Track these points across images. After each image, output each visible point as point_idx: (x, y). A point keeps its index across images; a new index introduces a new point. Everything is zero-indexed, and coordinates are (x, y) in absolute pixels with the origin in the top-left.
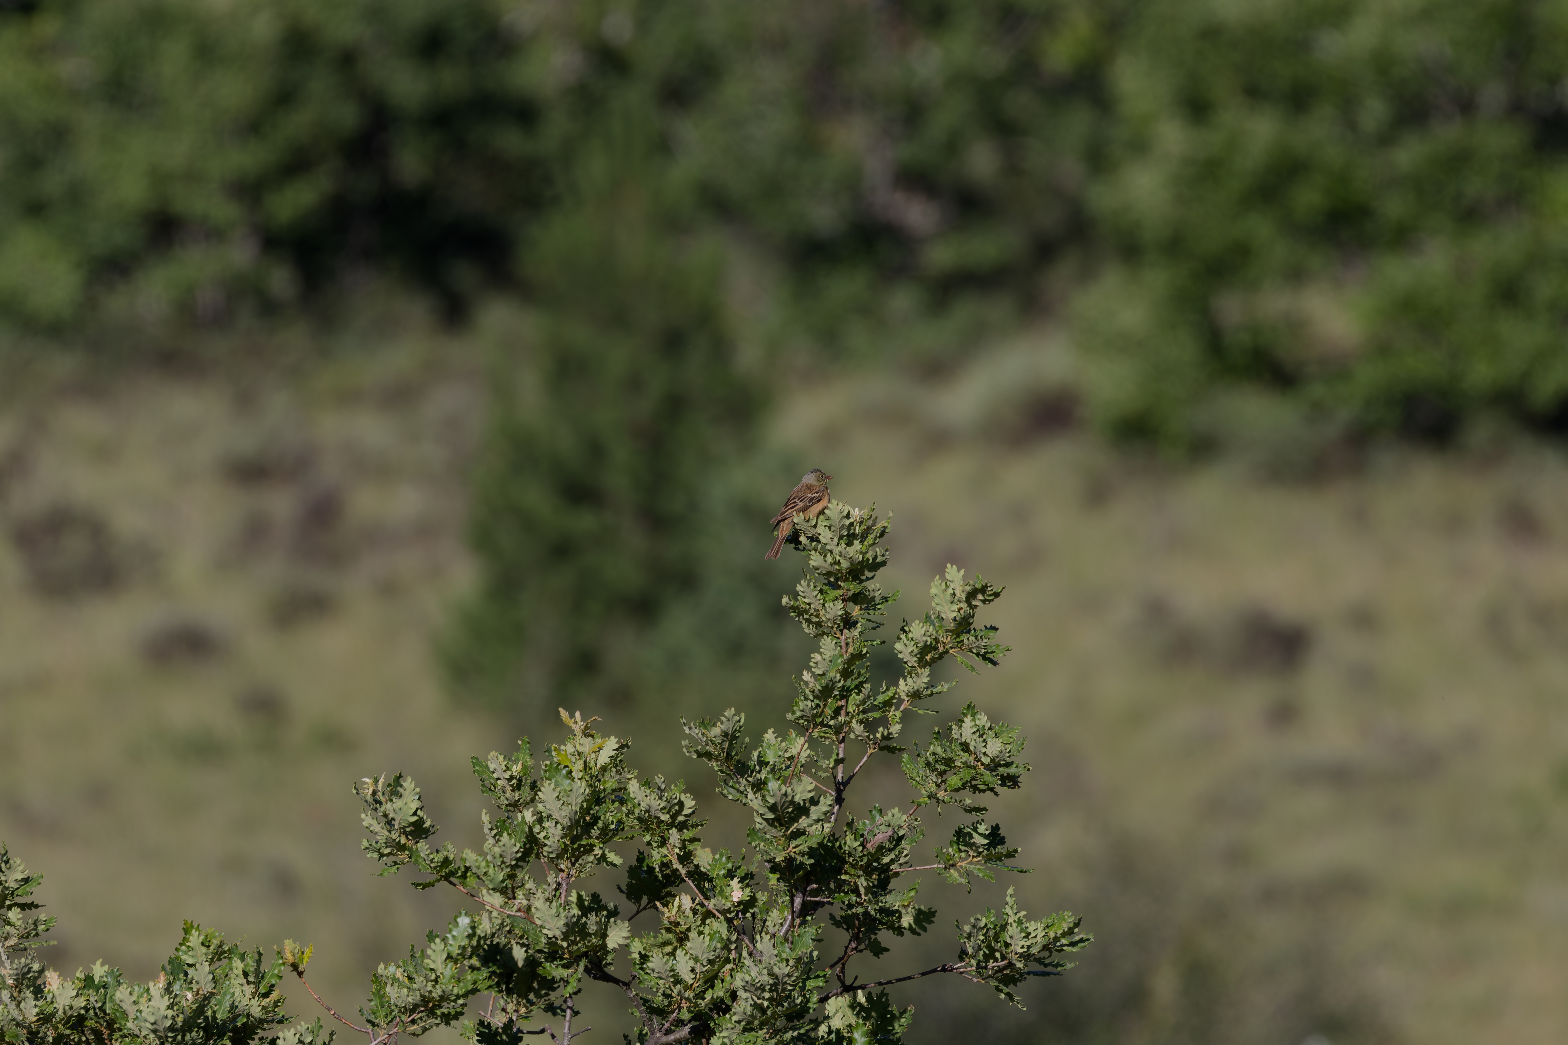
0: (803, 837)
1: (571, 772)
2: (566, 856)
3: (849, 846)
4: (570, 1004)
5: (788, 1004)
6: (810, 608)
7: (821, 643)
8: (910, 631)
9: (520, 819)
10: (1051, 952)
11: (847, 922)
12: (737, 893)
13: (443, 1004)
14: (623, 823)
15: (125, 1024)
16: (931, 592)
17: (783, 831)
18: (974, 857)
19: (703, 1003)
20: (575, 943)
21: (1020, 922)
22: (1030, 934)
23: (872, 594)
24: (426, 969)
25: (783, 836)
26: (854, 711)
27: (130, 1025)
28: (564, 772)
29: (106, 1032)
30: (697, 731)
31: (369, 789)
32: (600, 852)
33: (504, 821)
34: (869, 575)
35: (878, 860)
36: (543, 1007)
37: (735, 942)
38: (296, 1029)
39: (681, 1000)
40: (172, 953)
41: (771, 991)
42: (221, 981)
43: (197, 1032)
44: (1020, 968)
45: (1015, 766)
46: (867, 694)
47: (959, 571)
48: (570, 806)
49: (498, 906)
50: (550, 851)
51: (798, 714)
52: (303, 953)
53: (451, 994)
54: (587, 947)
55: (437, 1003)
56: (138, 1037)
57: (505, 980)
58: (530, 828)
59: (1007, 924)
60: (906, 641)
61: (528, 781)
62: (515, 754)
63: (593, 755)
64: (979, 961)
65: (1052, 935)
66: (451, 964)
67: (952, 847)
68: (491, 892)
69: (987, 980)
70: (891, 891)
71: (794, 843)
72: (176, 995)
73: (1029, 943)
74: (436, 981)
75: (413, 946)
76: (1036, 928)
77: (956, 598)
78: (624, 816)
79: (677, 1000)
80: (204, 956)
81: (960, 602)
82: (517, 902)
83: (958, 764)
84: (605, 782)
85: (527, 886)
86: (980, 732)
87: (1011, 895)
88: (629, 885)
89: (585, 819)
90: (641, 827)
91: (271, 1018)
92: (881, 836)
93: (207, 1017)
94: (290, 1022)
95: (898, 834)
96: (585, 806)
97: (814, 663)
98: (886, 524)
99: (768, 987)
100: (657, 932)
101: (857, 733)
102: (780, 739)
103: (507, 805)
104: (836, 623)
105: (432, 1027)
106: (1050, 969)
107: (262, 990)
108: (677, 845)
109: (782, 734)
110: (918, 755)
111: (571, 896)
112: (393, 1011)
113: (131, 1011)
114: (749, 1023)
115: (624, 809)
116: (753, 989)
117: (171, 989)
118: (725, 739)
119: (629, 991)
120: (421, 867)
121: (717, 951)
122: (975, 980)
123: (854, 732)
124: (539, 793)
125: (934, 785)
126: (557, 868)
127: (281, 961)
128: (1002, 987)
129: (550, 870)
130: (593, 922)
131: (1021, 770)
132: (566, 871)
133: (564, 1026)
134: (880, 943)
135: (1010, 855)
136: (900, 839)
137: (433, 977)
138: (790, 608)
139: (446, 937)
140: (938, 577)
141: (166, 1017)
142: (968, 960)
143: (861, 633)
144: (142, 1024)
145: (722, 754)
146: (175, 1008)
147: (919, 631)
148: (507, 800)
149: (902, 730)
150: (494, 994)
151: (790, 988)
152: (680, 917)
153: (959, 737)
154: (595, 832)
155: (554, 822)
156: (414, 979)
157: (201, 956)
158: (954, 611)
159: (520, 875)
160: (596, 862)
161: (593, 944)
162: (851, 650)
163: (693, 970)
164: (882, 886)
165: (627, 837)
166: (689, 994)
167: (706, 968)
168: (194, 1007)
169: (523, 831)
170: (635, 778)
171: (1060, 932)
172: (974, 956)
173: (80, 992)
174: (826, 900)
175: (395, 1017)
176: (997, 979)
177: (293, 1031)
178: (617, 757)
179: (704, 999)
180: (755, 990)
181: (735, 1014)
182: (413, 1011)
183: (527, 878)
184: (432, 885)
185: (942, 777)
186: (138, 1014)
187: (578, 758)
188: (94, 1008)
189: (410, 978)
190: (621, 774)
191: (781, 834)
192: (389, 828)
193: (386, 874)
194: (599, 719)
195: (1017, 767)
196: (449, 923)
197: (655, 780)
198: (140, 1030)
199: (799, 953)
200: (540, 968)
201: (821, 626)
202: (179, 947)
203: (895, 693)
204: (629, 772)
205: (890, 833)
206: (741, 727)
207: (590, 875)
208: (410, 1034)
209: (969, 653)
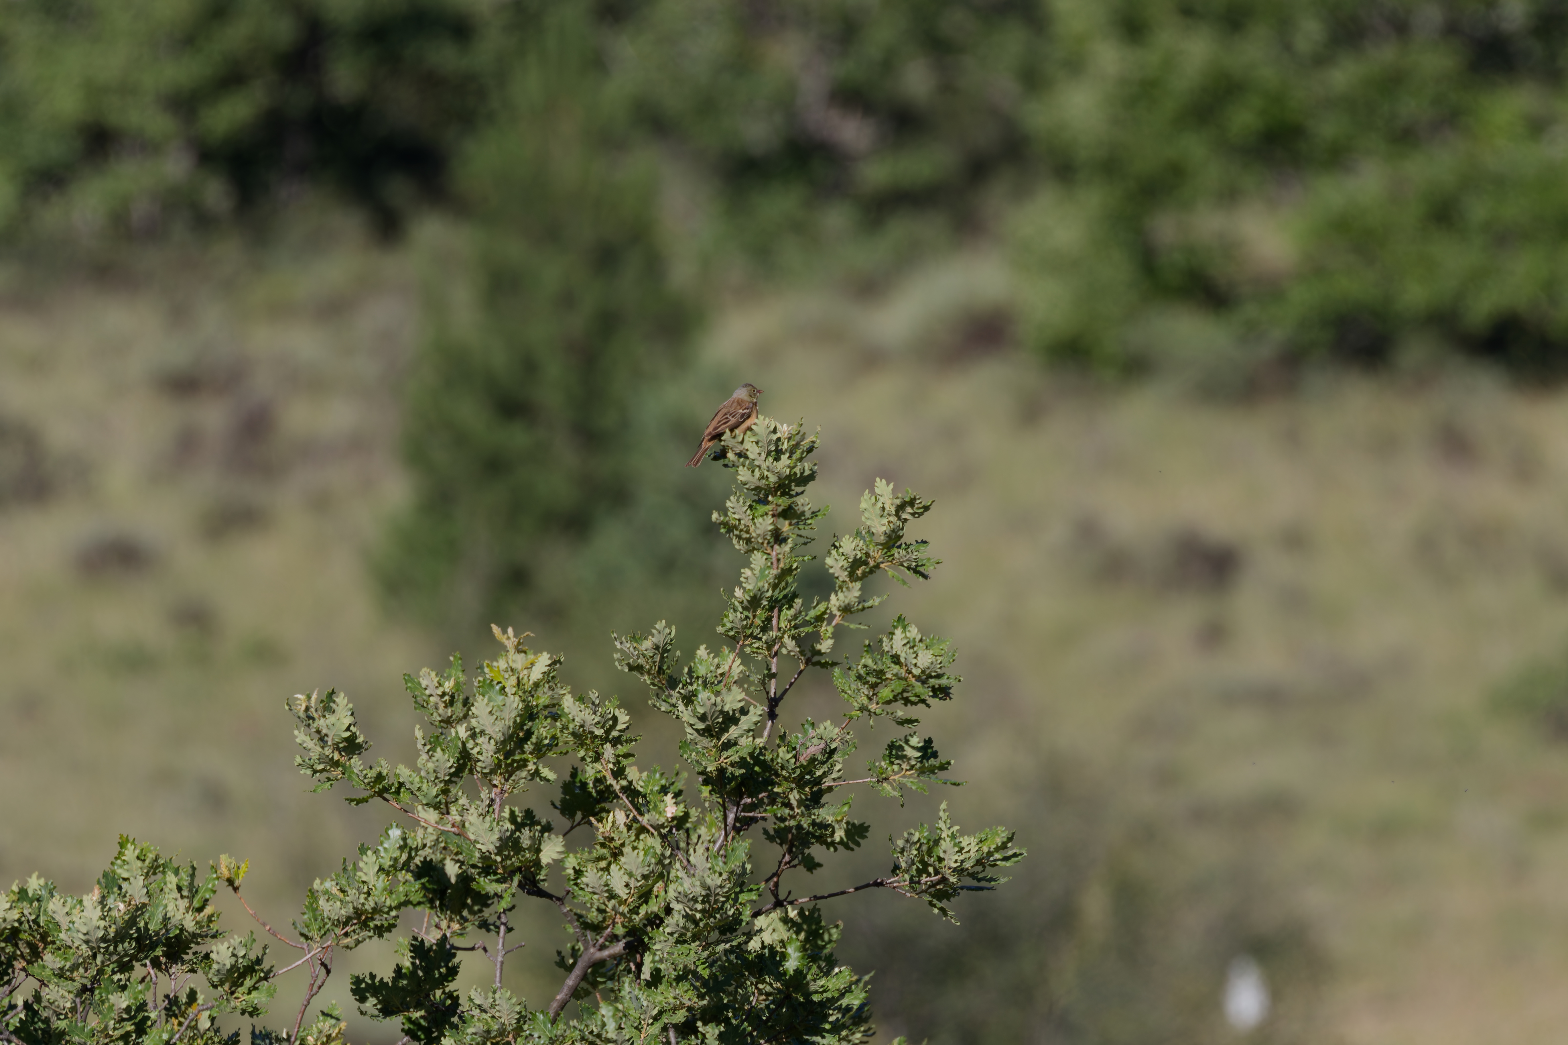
0: (734, 748)
1: (504, 688)
2: (499, 771)
3: (782, 759)
4: (503, 920)
5: (721, 916)
6: (740, 523)
7: (751, 559)
8: (840, 546)
9: (453, 734)
10: (984, 867)
11: (780, 836)
12: (670, 809)
13: (375, 917)
14: (557, 739)
15: (58, 935)
16: (861, 506)
17: (714, 741)
18: (907, 770)
19: (637, 918)
20: (508, 857)
21: (953, 837)
22: (963, 848)
23: (801, 509)
24: (358, 882)
25: (714, 747)
26: (786, 627)
27: (62, 936)
28: (498, 687)
29: (41, 945)
30: (628, 645)
31: (301, 705)
32: (534, 767)
33: (438, 737)
34: (799, 489)
35: (810, 773)
36: (477, 923)
37: (670, 857)
38: (229, 942)
39: (616, 915)
40: (107, 868)
41: (703, 902)
42: (155, 896)
43: (129, 943)
44: (953, 883)
45: (946, 677)
46: (798, 609)
47: (888, 484)
48: (503, 721)
49: (433, 822)
50: (483, 766)
51: (729, 625)
52: (239, 868)
53: (384, 906)
54: (521, 862)
55: (369, 916)
56: (70, 948)
57: (439, 896)
58: (464, 744)
59: (940, 838)
60: (836, 556)
61: (461, 697)
62: (447, 670)
63: (525, 672)
64: (912, 876)
65: (985, 849)
66: (383, 876)
67: (885, 760)
68: (425, 807)
69: (920, 895)
70: (823, 806)
71: (725, 754)
72: (110, 909)
73: (962, 858)
74: (368, 894)
75: (345, 859)
76: (970, 843)
77: (886, 512)
78: (558, 732)
79: (611, 916)
80: (140, 870)
81: (890, 515)
82: (450, 818)
83: (889, 676)
84: (538, 698)
85: (461, 802)
86: (911, 644)
87: (944, 810)
88: (563, 801)
89: (518, 735)
90: (575, 743)
91: (204, 934)
92: (814, 749)
93: (138, 929)
94: (224, 937)
95: (830, 747)
96: (518, 721)
97: (745, 578)
98: (814, 439)
99: (700, 899)
100: (591, 848)
101: (789, 648)
102: (712, 655)
103: (440, 722)
104: (766, 539)
105: (365, 940)
106: (983, 884)
107: (196, 904)
108: (611, 760)
109: (715, 650)
110: (849, 669)
111: (504, 812)
112: (326, 923)
113: (64, 922)
114: (681, 935)
115: (558, 724)
116: (685, 900)
117: (105, 903)
118: (657, 652)
119: (562, 907)
120: (354, 783)
121: (652, 866)
122: (908, 895)
123: (786, 648)
124: (472, 708)
125: (865, 698)
126: (491, 784)
127: (215, 876)
128: (935, 901)
129: (483, 785)
130: (527, 837)
131: (952, 683)
132: (500, 786)
133: (498, 942)
134: (813, 858)
135: (943, 767)
136: (833, 752)
137: (365, 890)
138: (721, 524)
139: (377, 849)
140: (867, 491)
141: (99, 928)
142: (901, 875)
143: (792, 549)
144: (75, 935)
145: (653, 668)
146: (107, 919)
147: (849, 546)
148: (440, 716)
149: (834, 645)
150: (427, 911)
151: (722, 899)
152: (614, 832)
153: (890, 650)
154: (528, 747)
155: (488, 737)
156: (347, 892)
157: (136, 870)
158: (883, 525)
159: (453, 790)
160: (529, 778)
161: (527, 859)
162: (782, 565)
163: (627, 885)
164: (815, 800)
165: (561, 753)
166: (624, 909)
167: (640, 883)
168: (126, 918)
169: (456, 746)
170: (569, 693)
171: (993, 847)
172: (907, 871)
173: (14, 905)
174: (759, 815)
175: (328, 930)
176: (930, 894)
177: (226, 945)
178: (550, 673)
179: (638, 914)
180: (688, 901)
181: (668, 926)
182: (346, 924)
183: (460, 794)
184: (365, 800)
185: (874, 690)
186: (71, 925)
187: (511, 674)
188: (28, 921)
189: (342, 891)
190: (553, 690)
191: (713, 744)
192: (322, 744)
193: (319, 790)
194: (532, 635)
195: (948, 678)
196: (381, 836)
197: (589, 695)
198: (72, 941)
199: (732, 866)
200: (474, 883)
201: (751, 542)
202: (114, 860)
203: (827, 608)
204: (562, 688)
205: (822, 746)
206: (672, 640)
207: (524, 791)
208: (343, 947)
209: (900, 567)
